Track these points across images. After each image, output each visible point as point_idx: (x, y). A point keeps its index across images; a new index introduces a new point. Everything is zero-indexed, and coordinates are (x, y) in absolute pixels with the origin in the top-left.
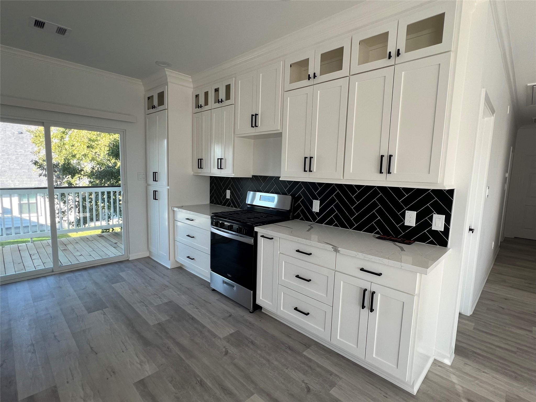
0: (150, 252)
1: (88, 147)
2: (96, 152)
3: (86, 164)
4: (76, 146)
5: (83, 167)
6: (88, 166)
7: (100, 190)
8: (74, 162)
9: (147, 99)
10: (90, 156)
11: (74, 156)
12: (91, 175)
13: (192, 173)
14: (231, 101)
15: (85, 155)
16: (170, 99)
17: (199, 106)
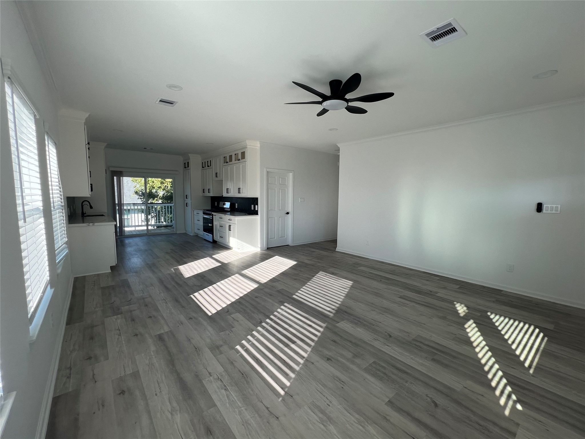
0: (186, 230)
1: (161, 183)
2: (166, 186)
3: (160, 192)
4: (155, 182)
5: (159, 194)
6: (161, 193)
7: (167, 205)
8: (154, 191)
9: (184, 164)
10: (163, 188)
11: (154, 188)
12: (163, 198)
13: (202, 195)
14: (211, 167)
15: (160, 187)
16: (191, 165)
17: (203, 167)
